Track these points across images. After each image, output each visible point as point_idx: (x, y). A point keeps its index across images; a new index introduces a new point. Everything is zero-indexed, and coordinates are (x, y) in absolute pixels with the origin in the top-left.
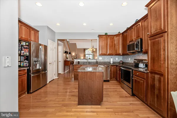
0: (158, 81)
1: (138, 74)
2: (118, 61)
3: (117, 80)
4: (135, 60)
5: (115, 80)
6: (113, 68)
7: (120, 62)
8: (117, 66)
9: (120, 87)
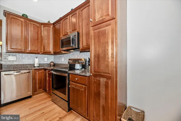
0: (104, 87)
1: (76, 79)
2: (47, 63)
3: (46, 91)
4: (69, 60)
5: (43, 92)
6: (38, 73)
7: (50, 64)
8: (45, 70)
9: (51, 101)
